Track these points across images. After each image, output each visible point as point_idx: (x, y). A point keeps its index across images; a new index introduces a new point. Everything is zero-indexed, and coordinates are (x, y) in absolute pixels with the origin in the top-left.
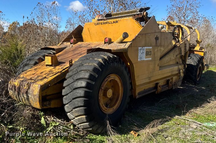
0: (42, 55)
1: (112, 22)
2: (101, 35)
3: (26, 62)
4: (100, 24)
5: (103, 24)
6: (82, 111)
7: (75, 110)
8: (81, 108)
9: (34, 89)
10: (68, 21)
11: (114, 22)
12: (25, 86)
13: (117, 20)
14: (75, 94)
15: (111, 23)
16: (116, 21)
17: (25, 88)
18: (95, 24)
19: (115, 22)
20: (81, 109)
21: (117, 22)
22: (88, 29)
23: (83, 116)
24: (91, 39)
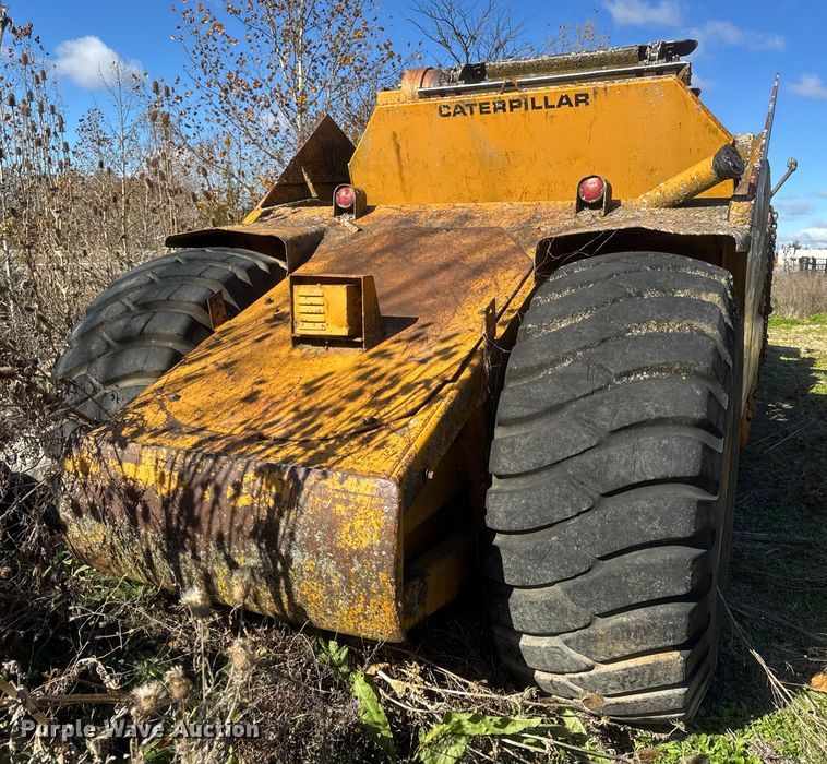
0: (217, 277)
1: (554, 101)
2: (470, 174)
3: (121, 323)
4: (476, 109)
5: (495, 110)
6: (674, 627)
7: (621, 625)
8: (661, 609)
9: (340, 508)
10: (87, 122)
11: (564, 101)
12: (238, 487)
13: (584, 87)
14: (623, 528)
15: (547, 106)
16: (577, 96)
17: (243, 501)
18: (445, 111)
19: (569, 102)
20: (667, 617)
21: (582, 99)
22: (394, 134)
23: (663, 657)
24: (404, 191)
